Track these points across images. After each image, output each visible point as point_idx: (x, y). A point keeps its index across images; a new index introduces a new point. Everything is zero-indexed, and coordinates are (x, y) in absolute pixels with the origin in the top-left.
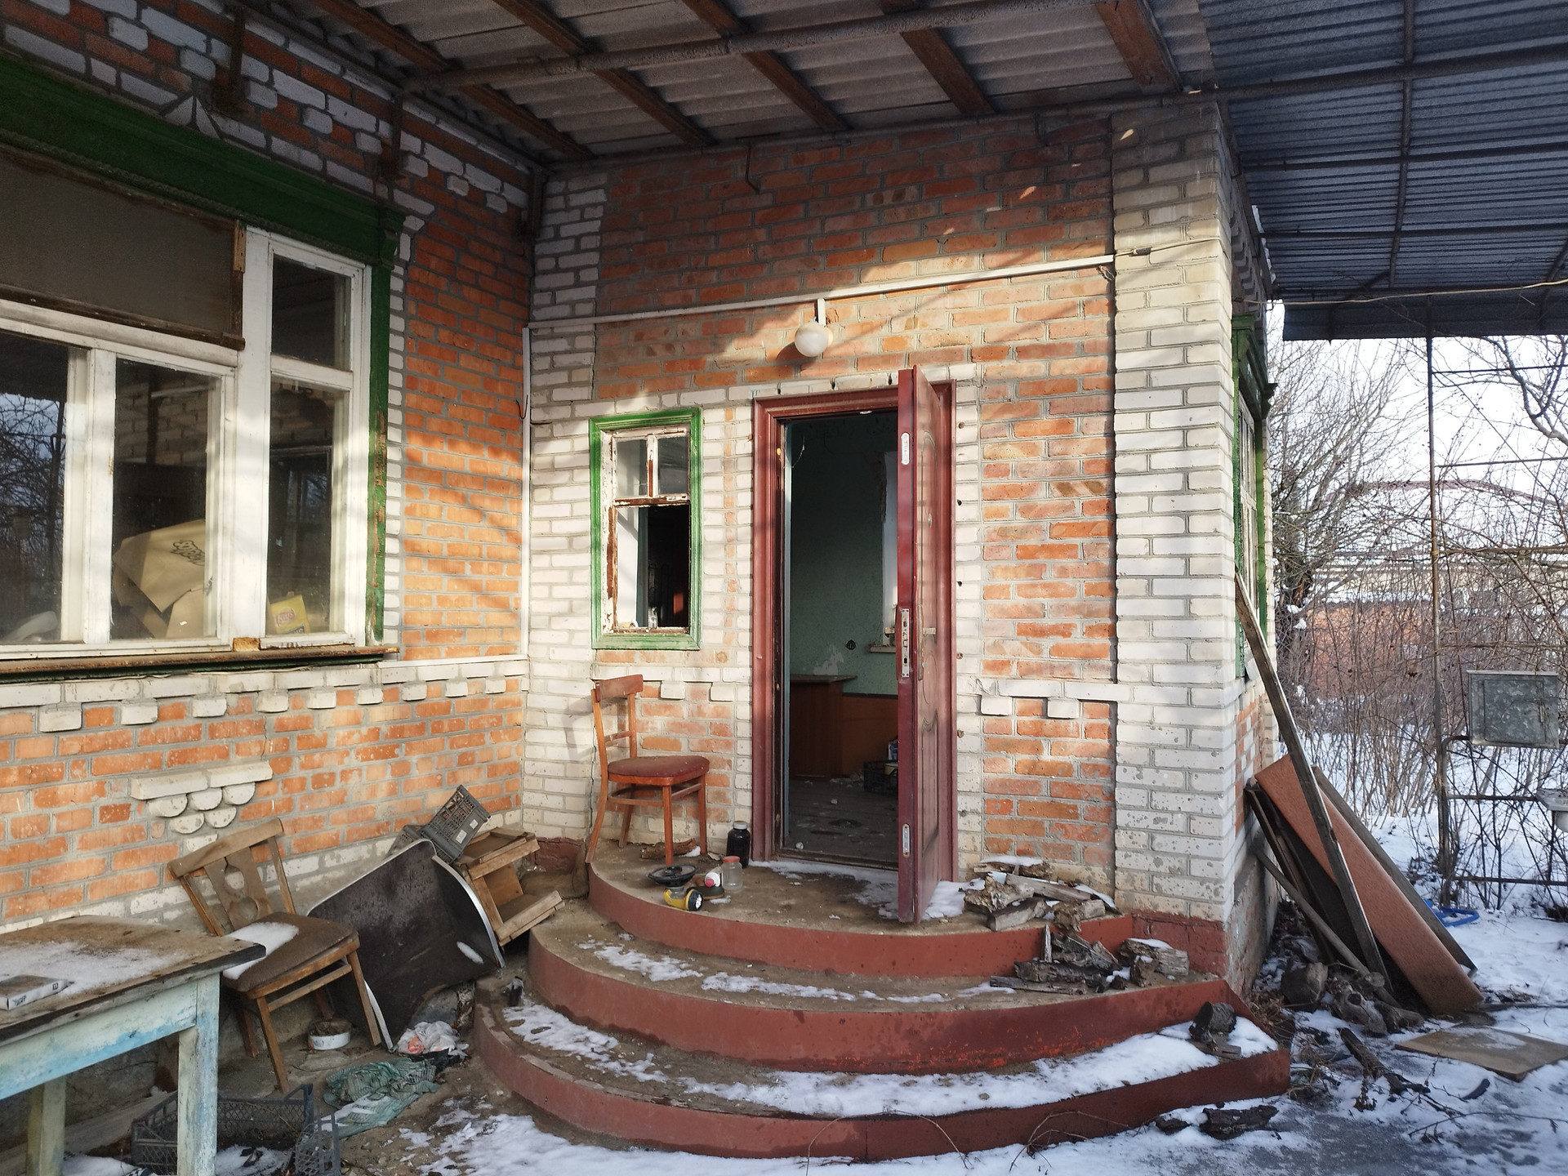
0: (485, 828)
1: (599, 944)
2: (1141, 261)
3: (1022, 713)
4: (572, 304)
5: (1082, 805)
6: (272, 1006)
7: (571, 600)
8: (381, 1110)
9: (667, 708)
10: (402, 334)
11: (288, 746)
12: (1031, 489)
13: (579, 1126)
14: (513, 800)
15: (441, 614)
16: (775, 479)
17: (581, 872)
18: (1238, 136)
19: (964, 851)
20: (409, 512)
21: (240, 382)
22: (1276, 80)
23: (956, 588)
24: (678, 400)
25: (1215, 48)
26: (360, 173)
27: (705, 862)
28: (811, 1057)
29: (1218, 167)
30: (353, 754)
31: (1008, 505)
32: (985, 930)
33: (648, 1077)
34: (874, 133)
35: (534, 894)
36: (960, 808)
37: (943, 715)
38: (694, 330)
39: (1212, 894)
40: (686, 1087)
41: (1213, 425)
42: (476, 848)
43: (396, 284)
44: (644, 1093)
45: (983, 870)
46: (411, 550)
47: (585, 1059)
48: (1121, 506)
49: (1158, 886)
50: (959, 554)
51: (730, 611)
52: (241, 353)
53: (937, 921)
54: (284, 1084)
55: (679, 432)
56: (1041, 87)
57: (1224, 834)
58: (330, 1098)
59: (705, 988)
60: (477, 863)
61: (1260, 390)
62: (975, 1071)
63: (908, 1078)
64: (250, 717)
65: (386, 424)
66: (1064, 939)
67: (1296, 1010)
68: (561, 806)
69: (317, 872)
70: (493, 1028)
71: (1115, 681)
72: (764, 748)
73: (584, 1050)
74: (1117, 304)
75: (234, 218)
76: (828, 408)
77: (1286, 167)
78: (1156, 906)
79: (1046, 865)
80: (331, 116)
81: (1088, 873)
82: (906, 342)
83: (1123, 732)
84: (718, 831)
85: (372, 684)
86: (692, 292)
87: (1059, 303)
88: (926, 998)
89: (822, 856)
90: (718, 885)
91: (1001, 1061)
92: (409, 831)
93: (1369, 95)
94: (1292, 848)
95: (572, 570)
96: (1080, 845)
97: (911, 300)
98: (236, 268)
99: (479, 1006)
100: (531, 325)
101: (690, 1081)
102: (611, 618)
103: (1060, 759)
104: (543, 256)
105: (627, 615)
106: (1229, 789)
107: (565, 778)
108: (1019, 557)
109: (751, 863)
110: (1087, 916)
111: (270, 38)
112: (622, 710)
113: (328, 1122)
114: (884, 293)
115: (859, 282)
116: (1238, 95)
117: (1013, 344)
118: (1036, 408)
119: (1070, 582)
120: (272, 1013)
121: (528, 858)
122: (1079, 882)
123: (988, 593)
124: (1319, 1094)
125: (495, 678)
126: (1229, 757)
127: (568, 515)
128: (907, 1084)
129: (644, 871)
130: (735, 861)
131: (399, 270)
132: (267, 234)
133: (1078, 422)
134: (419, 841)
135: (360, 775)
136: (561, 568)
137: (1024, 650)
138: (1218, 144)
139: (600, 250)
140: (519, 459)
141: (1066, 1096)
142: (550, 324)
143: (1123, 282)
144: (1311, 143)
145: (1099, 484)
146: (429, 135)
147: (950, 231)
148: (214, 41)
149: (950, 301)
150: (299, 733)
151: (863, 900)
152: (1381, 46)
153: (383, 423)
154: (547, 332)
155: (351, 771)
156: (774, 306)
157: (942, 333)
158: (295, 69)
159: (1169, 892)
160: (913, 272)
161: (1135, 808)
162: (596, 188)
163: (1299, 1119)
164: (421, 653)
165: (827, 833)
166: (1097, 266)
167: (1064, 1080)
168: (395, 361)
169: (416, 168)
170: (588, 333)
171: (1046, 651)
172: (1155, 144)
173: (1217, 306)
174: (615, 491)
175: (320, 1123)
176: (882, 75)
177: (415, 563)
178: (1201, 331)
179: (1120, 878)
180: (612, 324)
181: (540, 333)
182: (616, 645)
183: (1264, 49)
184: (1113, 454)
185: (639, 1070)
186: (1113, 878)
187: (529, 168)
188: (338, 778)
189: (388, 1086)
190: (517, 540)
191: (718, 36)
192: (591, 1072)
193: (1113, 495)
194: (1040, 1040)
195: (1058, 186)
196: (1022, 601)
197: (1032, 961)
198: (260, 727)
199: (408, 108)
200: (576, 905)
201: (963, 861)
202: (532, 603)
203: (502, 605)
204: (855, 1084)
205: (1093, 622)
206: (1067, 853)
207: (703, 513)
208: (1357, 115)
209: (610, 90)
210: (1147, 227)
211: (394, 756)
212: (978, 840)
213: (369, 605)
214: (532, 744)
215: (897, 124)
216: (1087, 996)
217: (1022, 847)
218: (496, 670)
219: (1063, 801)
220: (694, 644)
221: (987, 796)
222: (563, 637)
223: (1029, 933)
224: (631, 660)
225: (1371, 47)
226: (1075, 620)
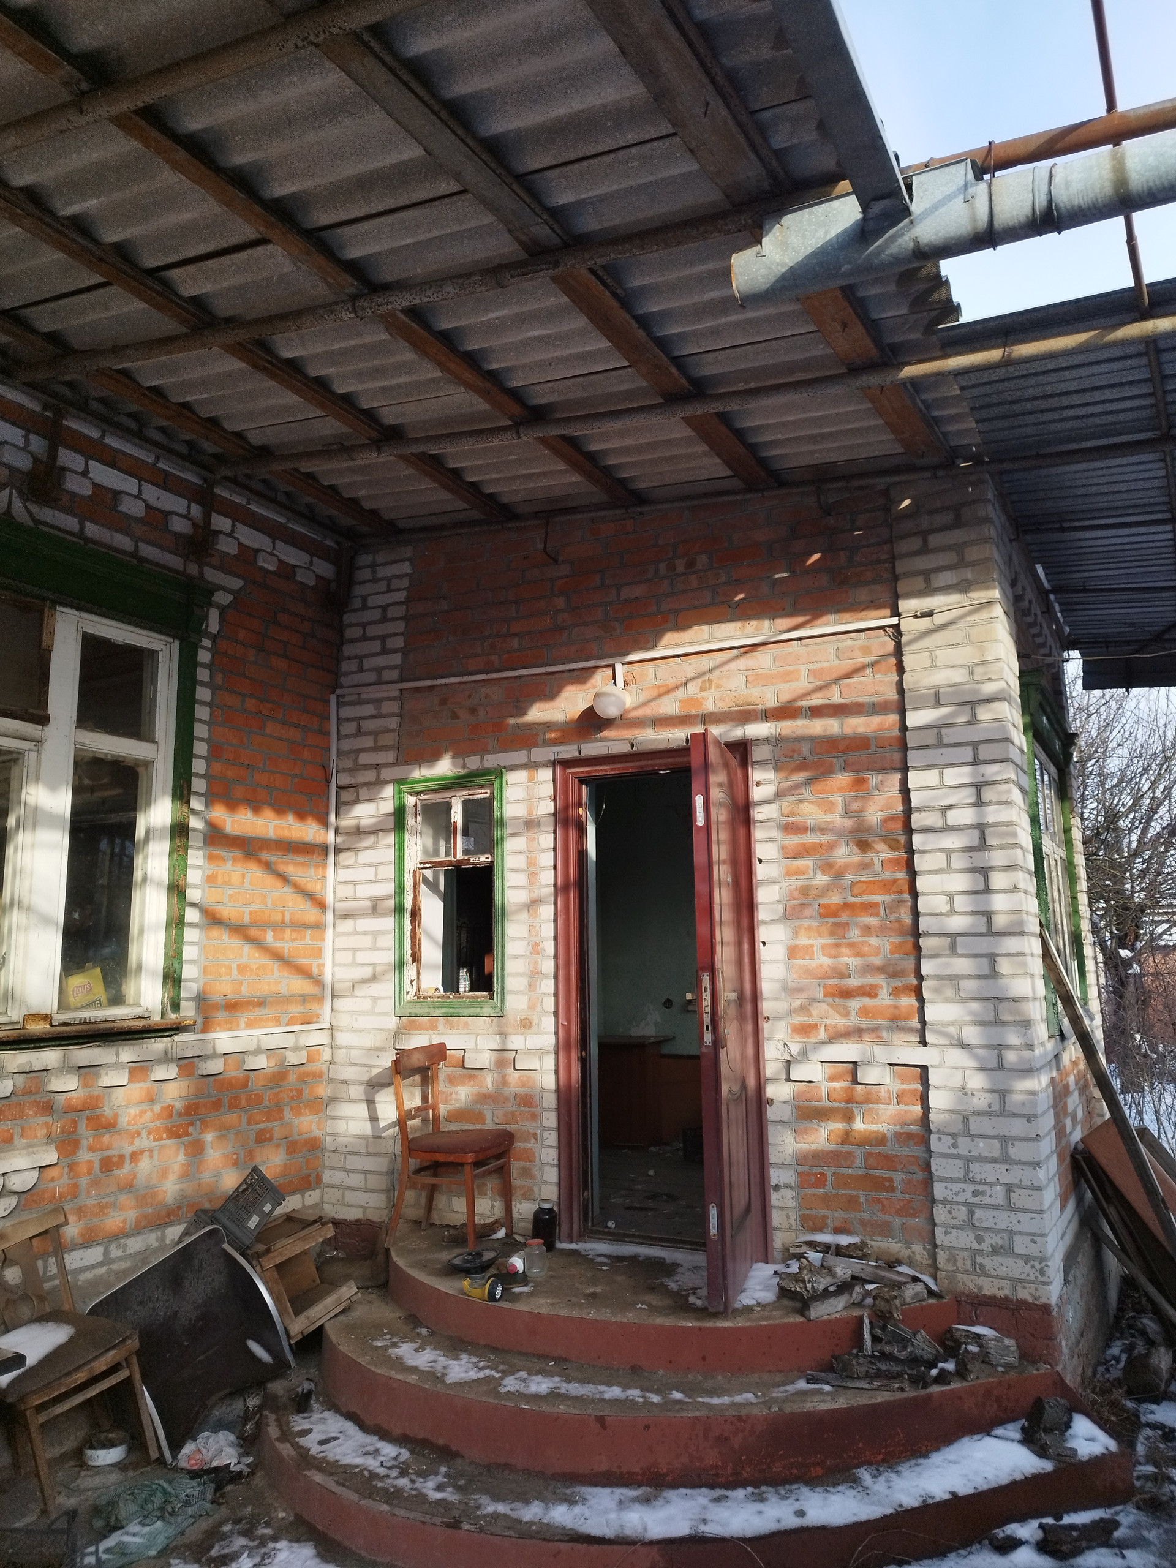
0: (280, 1211)
1: (395, 1340)
2: (925, 623)
3: (832, 1079)
4: (379, 670)
5: (898, 1177)
6: (42, 1418)
7: (374, 965)
8: (152, 1536)
9: (471, 1077)
10: (209, 704)
11: (76, 1128)
12: (831, 847)
13: (364, 1553)
14: (313, 1178)
15: (241, 983)
16: (577, 838)
17: (381, 1258)
18: (1013, 502)
19: (779, 1229)
20: (210, 880)
21: (43, 756)
22: (1042, 452)
23: (760, 947)
24: (482, 763)
25: (980, 425)
26: (171, 552)
27: (511, 1246)
28: (615, 1469)
29: (993, 533)
30: (144, 1134)
31: (807, 862)
32: (799, 1319)
33: (439, 1496)
34: (665, 506)
35: (331, 1283)
36: (773, 1181)
37: (751, 1082)
38: (497, 694)
39: (1038, 1274)
40: (478, 1507)
41: (1006, 781)
42: (268, 1234)
43: (204, 656)
44: (433, 1515)
45: (798, 1250)
46: (212, 919)
47: (374, 1475)
48: (920, 862)
49: (982, 1266)
50: (761, 914)
51: (534, 975)
52: (45, 728)
53: (749, 1309)
54: (51, 1508)
55: (484, 793)
56: (820, 462)
57: (1045, 1207)
58: (99, 1524)
59: (503, 1390)
60: (268, 1251)
61: (1060, 739)
62: (791, 1483)
63: (719, 1492)
64: (37, 1097)
65: (190, 792)
66: (883, 1328)
67: (1140, 1401)
68: (362, 1185)
69: (101, 1264)
70: (277, 1439)
71: (924, 1043)
72: (570, 1119)
73: (372, 1463)
74: (905, 664)
75: (44, 599)
76: (628, 768)
77: (1062, 530)
78: (980, 1288)
79: (863, 1245)
80: (144, 501)
81: (908, 1253)
82: (701, 704)
83: (937, 1100)
84: (524, 1210)
85: (166, 1058)
86: (494, 658)
87: (848, 664)
88: (738, 1399)
89: (633, 1236)
90: (521, 1271)
91: (820, 1471)
92: (202, 1216)
93: (1133, 464)
94: (1126, 1218)
95: (375, 934)
96: (897, 1222)
97: (705, 662)
98: (44, 646)
99: (266, 1413)
100: (338, 691)
101: (484, 1500)
102: (415, 983)
103: (874, 1127)
104: (351, 625)
105: (433, 980)
106: (1048, 1157)
107: (368, 1154)
108: (822, 916)
109: (560, 1245)
110: (908, 1300)
111: (86, 431)
112: (426, 1082)
113: (91, 1554)
114: (679, 656)
115: (653, 646)
116: (1007, 466)
117: (805, 703)
118: (831, 765)
119: (874, 941)
120: (42, 1425)
121: (327, 1242)
122: (899, 1262)
123: (792, 953)
124: (1167, 1502)
125: (296, 1049)
126: (1047, 1122)
127: (373, 878)
128: (717, 1500)
129: (445, 1256)
130: (538, 1244)
131: (207, 642)
132: (77, 613)
133: (873, 779)
134: (208, 1228)
135: (151, 1157)
136: (365, 933)
137: (831, 1012)
138: (991, 510)
139: (405, 618)
140: (325, 824)
141: (889, 1511)
142: (358, 690)
143: (910, 643)
144: (1084, 507)
145: (897, 840)
146: (238, 515)
147: (741, 596)
148: (32, 437)
149: (742, 663)
150: (88, 1113)
151: (673, 1286)
152: (1138, 420)
153: (185, 792)
154: (354, 698)
155: (142, 1152)
156: (574, 670)
157: (736, 694)
158: (112, 460)
159: (993, 1273)
160: (706, 636)
161: (952, 1180)
162: (402, 560)
163: (1145, 1533)
164: (219, 1025)
165: (641, 1209)
166: (883, 628)
167: (887, 1492)
168: (201, 730)
169: (226, 546)
170: (394, 699)
171: (854, 1013)
172: (931, 512)
173: (1001, 664)
174: (419, 853)
175: (84, 1555)
176: (668, 454)
177: (215, 932)
178: (989, 688)
179: (942, 1257)
180: (417, 690)
181: (347, 699)
182: (419, 1012)
183: (1027, 425)
184: (908, 810)
185: (429, 1488)
186: (933, 1257)
187: (338, 543)
188: (128, 1161)
189: (162, 1509)
190: (322, 905)
191: (510, 423)
192: (378, 1490)
193: (911, 851)
194: (861, 1445)
195: (842, 553)
196: (826, 961)
197: (850, 1354)
198: (48, 1108)
199: (219, 491)
200: (373, 1296)
201: (779, 1240)
202: (336, 969)
203: (304, 972)
204: (661, 1501)
205: (898, 983)
206: (885, 1230)
207: (507, 874)
208: (1124, 481)
209: (411, 471)
210: (929, 590)
211: (188, 1134)
212: (793, 1216)
213: (166, 976)
214: (334, 1118)
215: (687, 498)
216: (910, 1393)
217: (838, 1224)
218: (297, 1041)
219: (878, 1173)
220: (498, 1010)
221: (800, 1169)
222: (367, 1004)
223: (845, 1322)
224: (434, 1028)
225: (1128, 422)
226: (880, 980)
